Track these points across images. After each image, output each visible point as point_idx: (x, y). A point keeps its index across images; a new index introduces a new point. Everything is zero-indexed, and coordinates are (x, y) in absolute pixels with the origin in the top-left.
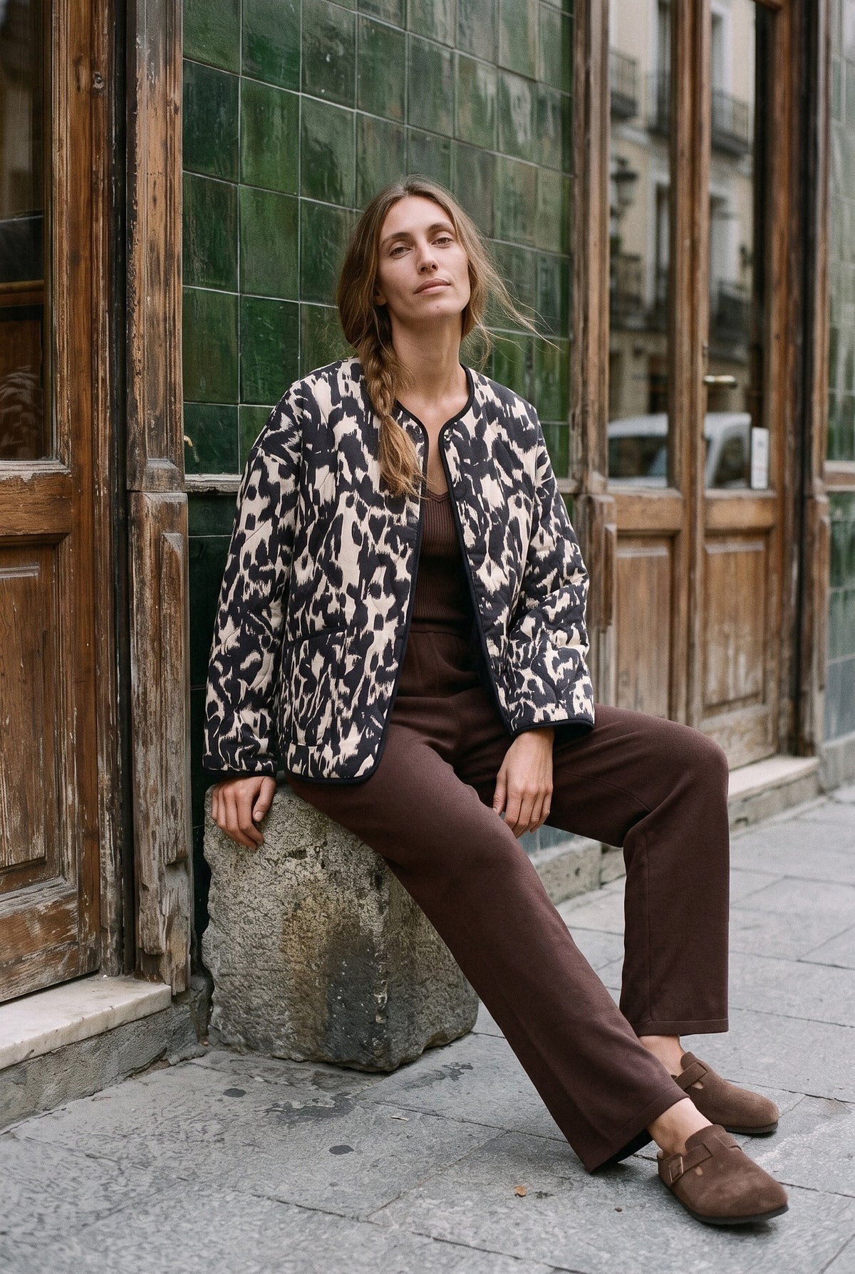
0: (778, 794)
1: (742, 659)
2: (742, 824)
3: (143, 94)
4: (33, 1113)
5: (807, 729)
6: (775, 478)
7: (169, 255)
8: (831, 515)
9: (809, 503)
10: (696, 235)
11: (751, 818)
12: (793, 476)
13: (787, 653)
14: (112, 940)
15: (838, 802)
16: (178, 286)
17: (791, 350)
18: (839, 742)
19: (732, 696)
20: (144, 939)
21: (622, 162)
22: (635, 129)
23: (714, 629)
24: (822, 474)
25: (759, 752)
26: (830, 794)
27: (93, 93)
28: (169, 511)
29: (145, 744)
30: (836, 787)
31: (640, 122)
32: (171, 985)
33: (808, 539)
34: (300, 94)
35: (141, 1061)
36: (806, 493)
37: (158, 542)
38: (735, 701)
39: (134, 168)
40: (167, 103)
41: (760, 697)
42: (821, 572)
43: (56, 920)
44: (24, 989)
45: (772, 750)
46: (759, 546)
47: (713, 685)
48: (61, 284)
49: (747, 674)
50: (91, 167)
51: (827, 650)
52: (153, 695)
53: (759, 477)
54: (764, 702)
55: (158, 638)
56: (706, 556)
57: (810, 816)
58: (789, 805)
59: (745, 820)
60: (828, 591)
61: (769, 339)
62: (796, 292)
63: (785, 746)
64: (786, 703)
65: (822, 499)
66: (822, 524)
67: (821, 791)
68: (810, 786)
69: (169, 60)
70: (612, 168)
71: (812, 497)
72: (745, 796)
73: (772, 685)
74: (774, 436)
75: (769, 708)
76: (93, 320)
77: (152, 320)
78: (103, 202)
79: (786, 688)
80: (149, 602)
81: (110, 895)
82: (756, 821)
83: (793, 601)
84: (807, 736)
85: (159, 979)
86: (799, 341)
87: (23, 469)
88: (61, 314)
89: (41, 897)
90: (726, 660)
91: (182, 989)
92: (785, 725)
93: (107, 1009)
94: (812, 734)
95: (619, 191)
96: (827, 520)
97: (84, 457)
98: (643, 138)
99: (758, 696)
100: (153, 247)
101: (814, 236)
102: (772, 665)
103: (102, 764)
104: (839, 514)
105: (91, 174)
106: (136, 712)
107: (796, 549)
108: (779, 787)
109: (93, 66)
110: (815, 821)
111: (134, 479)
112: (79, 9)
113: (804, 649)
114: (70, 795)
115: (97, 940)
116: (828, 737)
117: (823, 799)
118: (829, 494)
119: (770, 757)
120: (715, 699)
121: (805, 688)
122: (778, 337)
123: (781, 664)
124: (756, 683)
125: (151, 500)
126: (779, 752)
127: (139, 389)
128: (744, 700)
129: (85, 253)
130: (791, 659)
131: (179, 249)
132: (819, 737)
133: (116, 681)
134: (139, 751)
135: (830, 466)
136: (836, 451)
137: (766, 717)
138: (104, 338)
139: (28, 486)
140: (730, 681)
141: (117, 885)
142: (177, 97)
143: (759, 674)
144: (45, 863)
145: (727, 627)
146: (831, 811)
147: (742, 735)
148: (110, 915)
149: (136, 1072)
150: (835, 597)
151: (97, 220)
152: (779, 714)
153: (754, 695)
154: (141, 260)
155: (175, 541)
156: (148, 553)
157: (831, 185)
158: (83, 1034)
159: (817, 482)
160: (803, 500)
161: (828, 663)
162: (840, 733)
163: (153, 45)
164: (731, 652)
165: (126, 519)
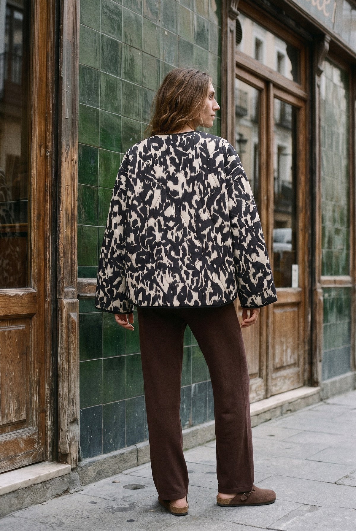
0: (303, 401)
1: (289, 351)
2: (289, 412)
3: (63, 158)
4: (20, 509)
5: (315, 376)
6: (301, 284)
7: (73, 214)
8: (324, 296)
9: (315, 292)
10: (269, 195)
11: (292, 410)
12: (309, 282)
13: (307, 347)
14: (49, 449)
15: (328, 404)
16: (76, 224)
17: (307, 235)
18: (328, 381)
19: (285, 364)
20: (61, 448)
21: (241, 135)
22: (246, 120)
23: (277, 340)
24: (319, 281)
25: (296, 385)
26: (325, 401)
27: (46, 157)
28: (72, 305)
29: (63, 381)
30: (328, 398)
31: (248, 117)
32: (71, 465)
33: (314, 306)
34: (121, 153)
35: (59, 492)
36: (313, 289)
37: (68, 316)
38: (287, 366)
39: (60, 183)
40: (72, 160)
41: (297, 365)
42: (320, 317)
43: (30, 442)
44: (18, 465)
45: (301, 384)
46: (296, 309)
47: (277, 360)
48: (34, 226)
49: (291, 357)
50: (45, 183)
51: (322, 347)
52: (65, 366)
53: (295, 284)
54: (298, 366)
55: (68, 348)
56: (274, 313)
57: (316, 409)
58: (308, 405)
59: (290, 410)
60: (323, 325)
61: (298, 230)
62: (309, 213)
63: (307, 382)
64: (307, 366)
65: (320, 291)
66: (320, 300)
67: (321, 400)
68: (316, 397)
69: (73, 145)
70: (237, 137)
71: (315, 290)
72: (290, 401)
73: (301, 360)
74: (301, 268)
75: (301, 369)
76: (45, 239)
77: (66, 238)
78: (49, 196)
79: (307, 361)
80: (64, 336)
81: (49, 433)
82: (295, 411)
83: (309, 328)
84: (315, 380)
85: (67, 463)
86: (310, 231)
87: (20, 292)
88: (34, 236)
89: (24, 433)
90: (283, 351)
91: (75, 466)
92: (306, 375)
93: (48, 473)
94: (317, 379)
95: (240, 147)
96: (322, 298)
97: (42, 287)
98: (249, 124)
99: (295, 364)
100: (67, 211)
101: (315, 193)
102: (301, 352)
103: (47, 386)
104: (326, 295)
105: (45, 186)
106: (60, 371)
107: (310, 310)
108: (304, 398)
109: (46, 147)
110: (317, 411)
111: (60, 294)
112: (41, 127)
113: (314, 348)
114: (35, 398)
115: (44, 450)
116: (323, 379)
117: (322, 403)
118: (322, 288)
119: (301, 387)
120: (278, 366)
121: (314, 361)
122: (302, 230)
123: (305, 351)
124: (295, 359)
125: (65, 301)
126: (304, 385)
127: (61, 262)
128: (290, 366)
129: (42, 213)
130: (309, 350)
131: (76, 212)
132: (320, 379)
133: (52, 360)
134: (60, 384)
135: (323, 278)
136: (325, 272)
137: (299, 372)
138: (49, 245)
139: (22, 297)
140: (284, 360)
141: (52, 430)
142: (76, 157)
143: (296, 356)
144: (25, 421)
145: (283, 339)
146: (325, 407)
147: (290, 379)
148: (49, 440)
149: (57, 496)
150: (325, 327)
151: (47, 202)
152: (304, 371)
153: (294, 364)
154: (62, 217)
155: (74, 316)
156: (64, 320)
157: (322, 173)
158: (39, 481)
159: (318, 284)
160: (312, 292)
161: (323, 352)
162: (329, 377)
163: (67, 141)
164: (284, 348)
165: (56, 309)
